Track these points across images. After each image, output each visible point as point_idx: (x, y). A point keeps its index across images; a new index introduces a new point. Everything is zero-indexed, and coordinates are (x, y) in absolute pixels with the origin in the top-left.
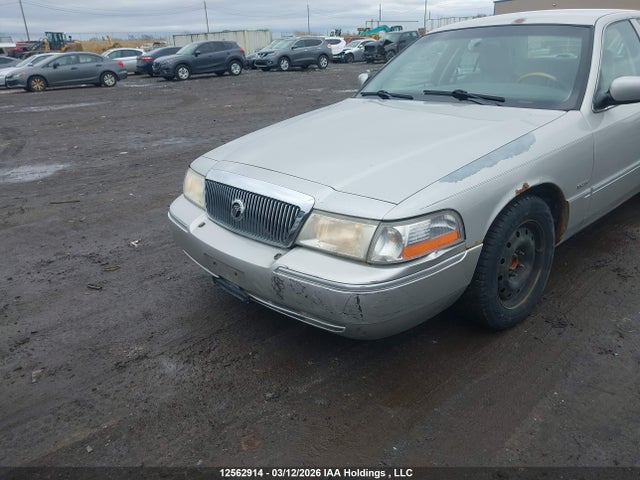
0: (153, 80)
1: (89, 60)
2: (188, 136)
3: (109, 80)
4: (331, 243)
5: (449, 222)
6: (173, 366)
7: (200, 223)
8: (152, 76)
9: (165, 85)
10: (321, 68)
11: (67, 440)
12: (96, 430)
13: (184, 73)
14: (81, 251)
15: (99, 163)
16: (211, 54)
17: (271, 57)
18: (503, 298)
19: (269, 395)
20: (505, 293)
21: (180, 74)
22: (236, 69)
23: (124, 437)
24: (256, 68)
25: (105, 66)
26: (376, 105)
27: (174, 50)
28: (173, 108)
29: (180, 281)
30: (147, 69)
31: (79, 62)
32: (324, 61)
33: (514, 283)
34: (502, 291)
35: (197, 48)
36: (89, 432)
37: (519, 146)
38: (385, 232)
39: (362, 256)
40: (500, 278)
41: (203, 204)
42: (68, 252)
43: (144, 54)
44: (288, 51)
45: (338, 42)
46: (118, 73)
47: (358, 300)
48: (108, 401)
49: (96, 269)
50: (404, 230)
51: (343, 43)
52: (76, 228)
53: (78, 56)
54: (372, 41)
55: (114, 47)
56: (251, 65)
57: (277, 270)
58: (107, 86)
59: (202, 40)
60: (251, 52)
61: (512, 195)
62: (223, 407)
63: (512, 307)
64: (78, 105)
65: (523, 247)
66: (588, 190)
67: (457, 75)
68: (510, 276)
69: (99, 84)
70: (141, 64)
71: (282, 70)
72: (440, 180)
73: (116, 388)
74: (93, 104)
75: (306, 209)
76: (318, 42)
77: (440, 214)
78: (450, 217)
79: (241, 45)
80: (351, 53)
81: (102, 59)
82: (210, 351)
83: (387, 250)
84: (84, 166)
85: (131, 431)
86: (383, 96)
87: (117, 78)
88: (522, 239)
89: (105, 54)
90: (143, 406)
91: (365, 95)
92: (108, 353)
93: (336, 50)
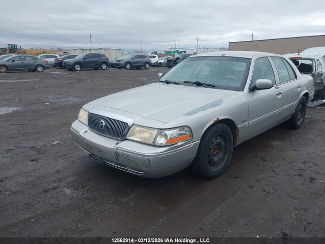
0: (62, 70)
1: (31, 59)
2: (79, 97)
3: (40, 69)
4: (139, 138)
5: (187, 131)
6: (69, 191)
7: (85, 131)
8: (62, 68)
9: (68, 72)
10: (146, 69)
11: (22, 217)
12: (35, 214)
13: (78, 68)
14: (27, 145)
15: (35, 108)
16: (92, 59)
17: (122, 62)
18: (211, 165)
19: (111, 202)
20: (211, 163)
21: (76, 68)
22: (104, 67)
23: (48, 216)
24: (114, 67)
25: (39, 62)
26: (165, 86)
27: (74, 56)
28: (72, 84)
29: (73, 159)
30: (59, 65)
31: (25, 60)
32: (147, 66)
33: (215, 159)
34: (210, 162)
35: (85, 56)
36: (31, 215)
37: (216, 104)
38: (161, 133)
39: (151, 143)
40: (209, 156)
41: (87, 123)
42: (21, 145)
43: (59, 57)
44: (130, 60)
45: (155, 57)
46: (45, 66)
47: (149, 160)
48: (40, 204)
49: (35, 153)
50: (169, 133)
51: (157, 58)
52: (23, 135)
53: (25, 57)
54: (171, 58)
55: (43, 53)
56: (112, 65)
57: (117, 149)
58: (38, 72)
59: (88, 52)
60: (112, 59)
61: (212, 122)
62: (90, 206)
63: (215, 169)
64: (23, 80)
65: (219, 144)
66: (247, 123)
67: (201, 75)
68: (214, 156)
69: (35, 70)
70: (57, 62)
71: (127, 69)
72: (184, 115)
73: (44, 199)
74: (31, 80)
75: (130, 125)
76: (145, 57)
77: (183, 127)
78: (187, 129)
79: (107, 56)
80: (160, 63)
81: (37, 59)
82: (85, 186)
83: (161, 141)
84: (27, 109)
85: (50, 214)
86: (167, 82)
87: (44, 68)
88: (218, 140)
89: (39, 57)
90: (55, 206)
91: (160, 82)
92: (40, 186)
93: (153, 61)
